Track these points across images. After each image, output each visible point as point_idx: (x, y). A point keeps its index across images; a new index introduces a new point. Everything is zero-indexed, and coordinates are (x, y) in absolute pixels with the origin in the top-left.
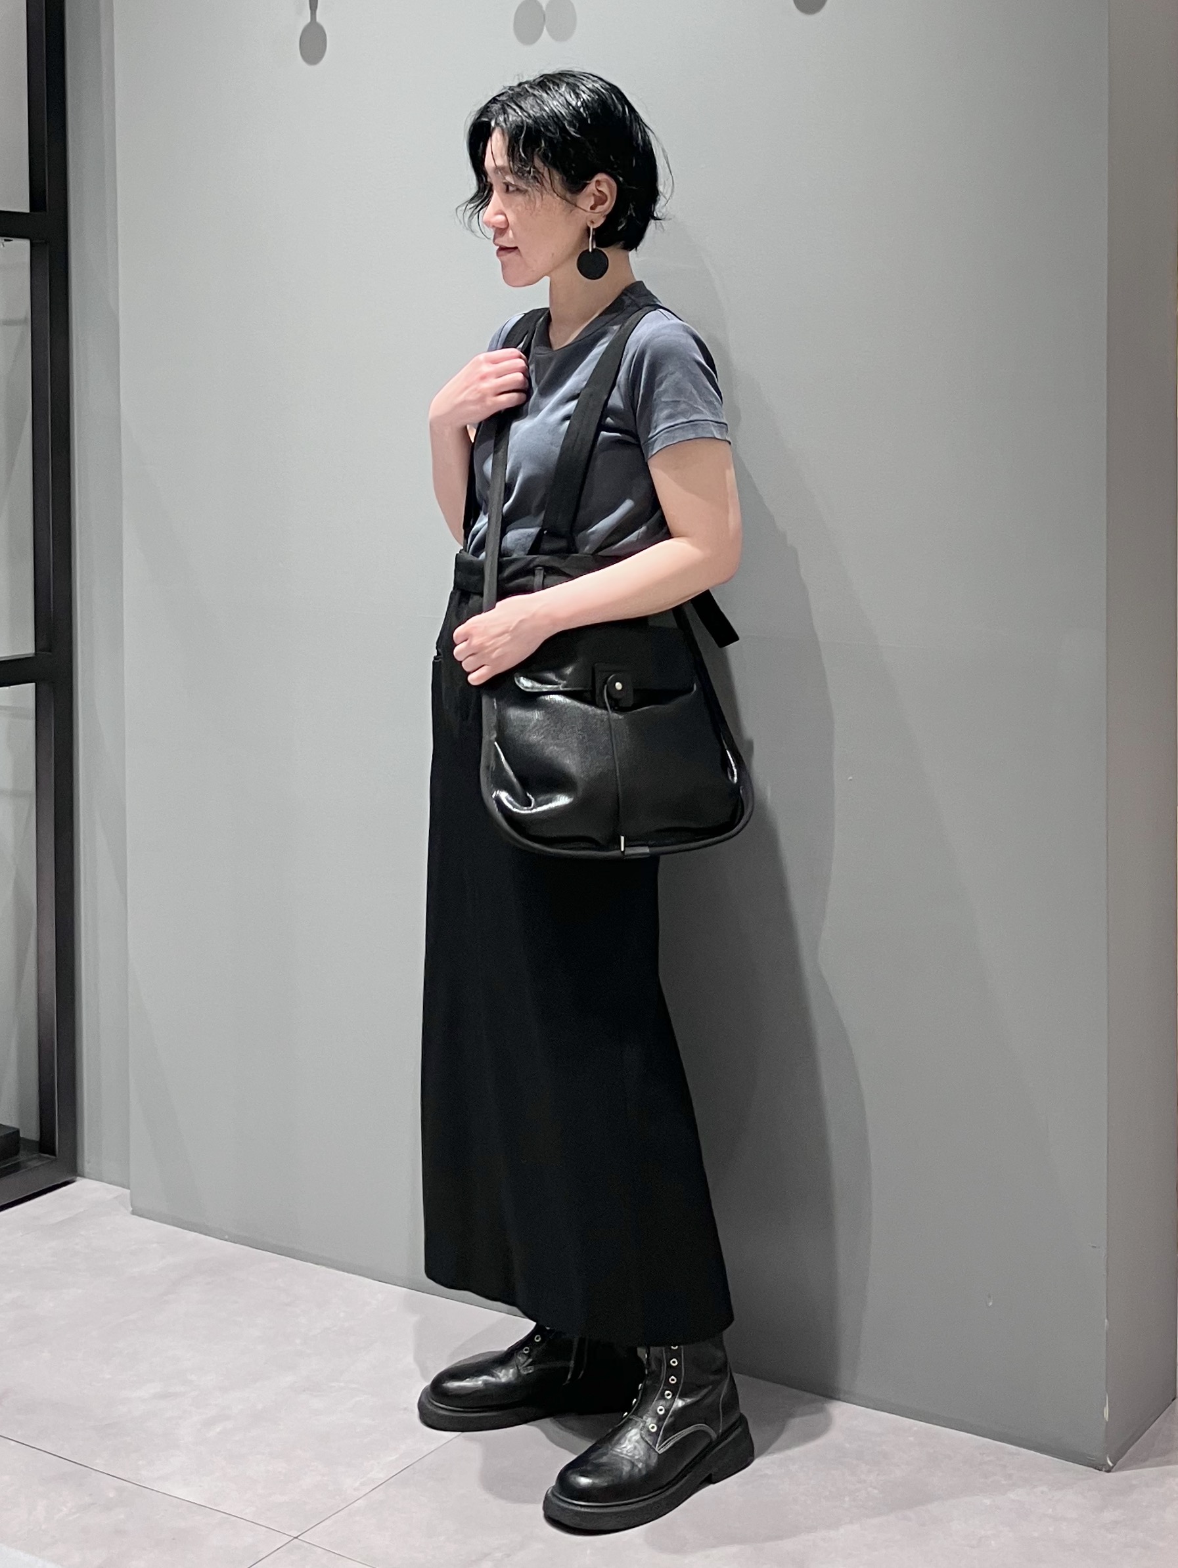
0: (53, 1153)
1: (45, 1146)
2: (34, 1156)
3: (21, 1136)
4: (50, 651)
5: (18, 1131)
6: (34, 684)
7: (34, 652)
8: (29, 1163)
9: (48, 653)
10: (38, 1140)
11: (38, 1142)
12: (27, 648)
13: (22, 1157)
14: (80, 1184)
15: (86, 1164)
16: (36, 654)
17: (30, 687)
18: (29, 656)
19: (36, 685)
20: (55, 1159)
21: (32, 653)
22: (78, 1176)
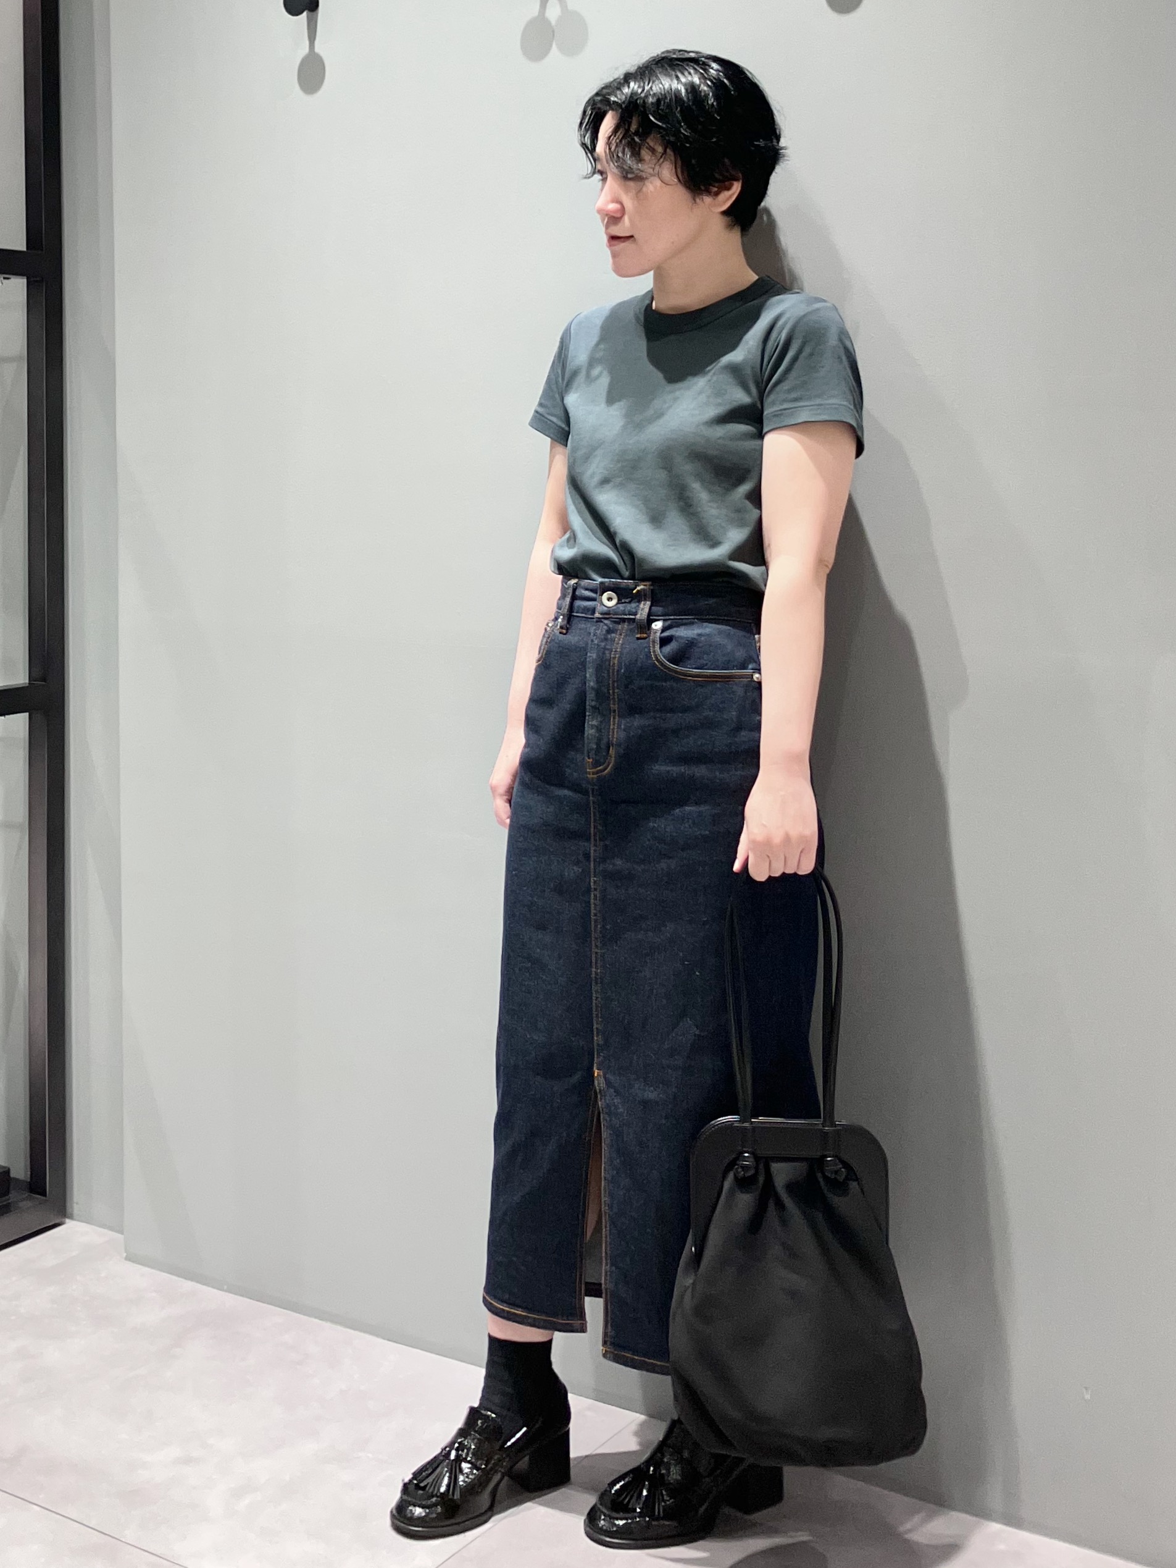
0: (44, 1194)
1: (36, 1186)
2: (24, 1196)
3: (12, 1175)
4: (44, 680)
5: (9, 1169)
6: (28, 714)
7: (27, 681)
8: (21, 1204)
9: (43, 683)
10: (29, 1180)
11: (27, 1182)
12: (19, 677)
13: (13, 1196)
14: (69, 1229)
15: (75, 1206)
16: (29, 684)
17: (25, 716)
18: (21, 686)
19: (30, 715)
20: (46, 1200)
21: (26, 683)
22: (69, 1218)
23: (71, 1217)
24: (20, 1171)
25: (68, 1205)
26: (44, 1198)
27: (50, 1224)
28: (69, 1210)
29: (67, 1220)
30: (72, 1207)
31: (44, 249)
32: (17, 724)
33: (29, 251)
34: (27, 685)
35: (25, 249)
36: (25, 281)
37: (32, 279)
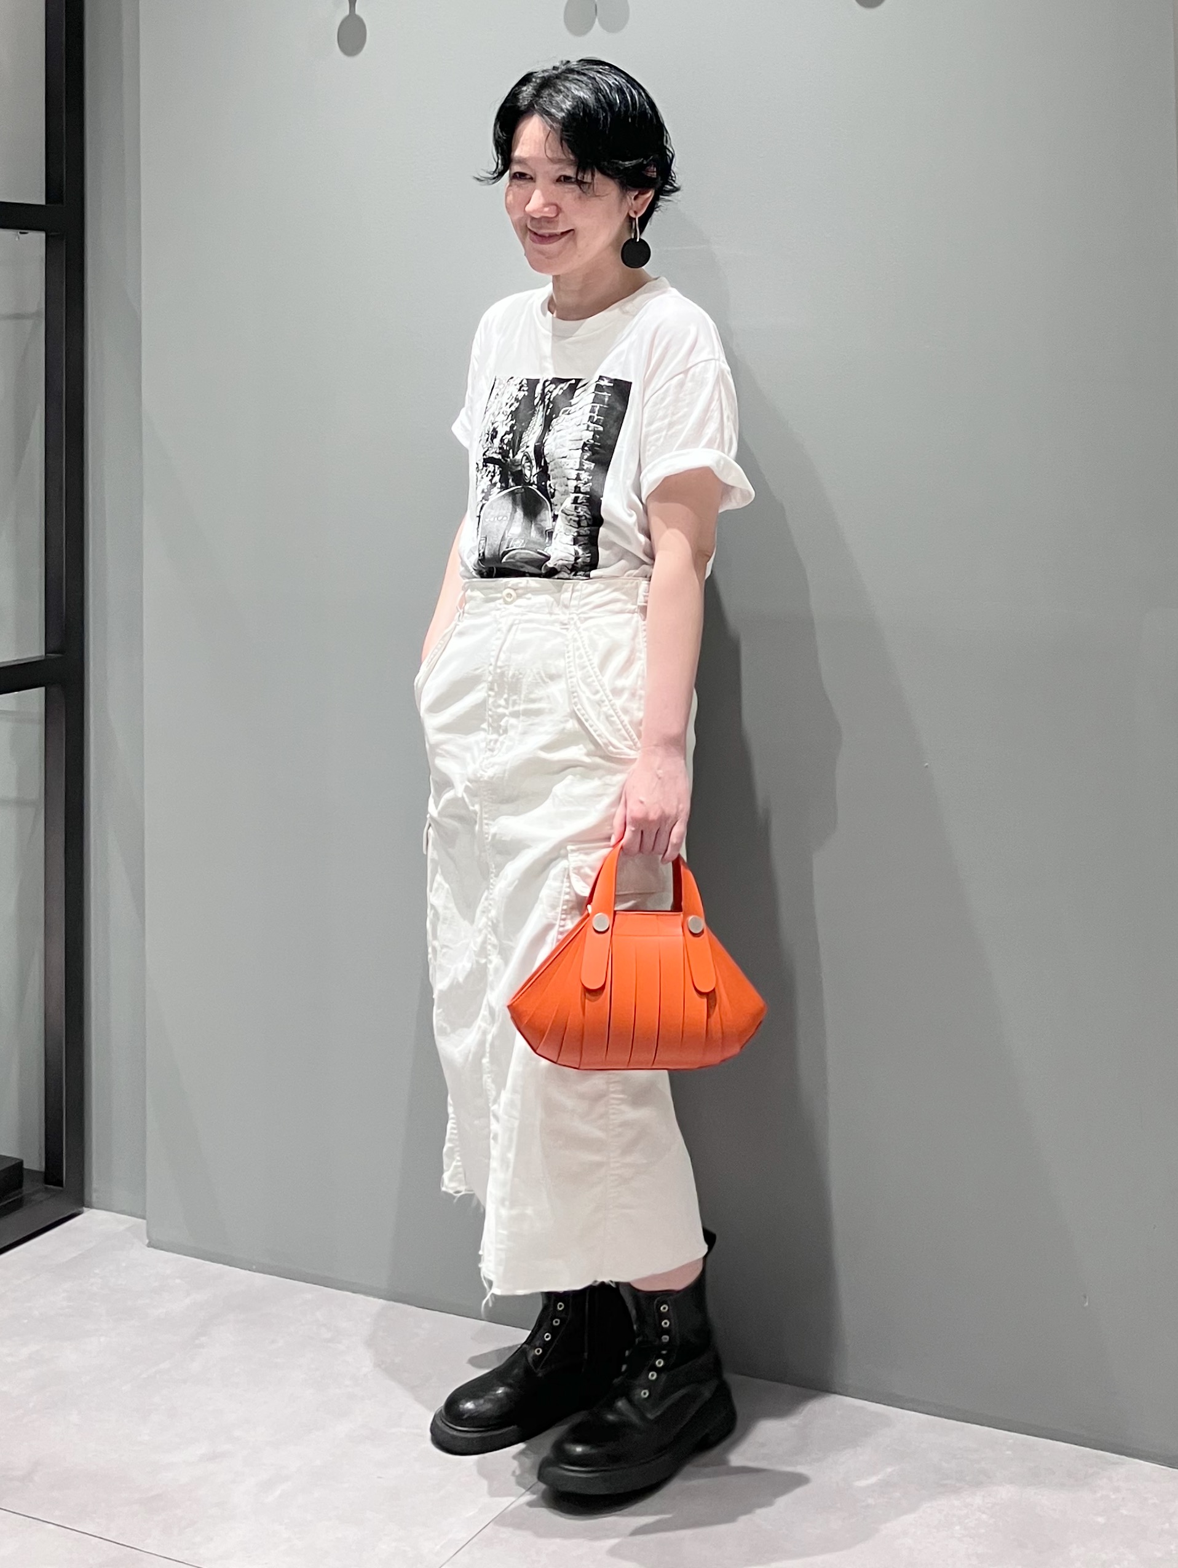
0: (59, 1183)
1: (52, 1176)
2: (40, 1188)
3: (25, 1166)
4: (62, 653)
5: (21, 1162)
6: (44, 688)
7: (44, 654)
8: (35, 1197)
9: (60, 656)
10: (43, 1169)
11: (42, 1173)
12: (36, 651)
13: (27, 1188)
14: (88, 1216)
15: (94, 1196)
16: (46, 657)
17: (40, 692)
18: (38, 659)
19: (46, 690)
20: (62, 1191)
21: (41, 657)
22: (86, 1207)
23: (90, 1206)
24: (34, 1162)
25: (86, 1190)
26: (61, 1188)
27: (66, 1216)
28: (87, 1198)
29: (85, 1209)
30: (91, 1197)
31: (65, 200)
32: (34, 699)
33: (48, 205)
34: (43, 659)
35: (43, 202)
36: (42, 235)
37: (52, 234)
